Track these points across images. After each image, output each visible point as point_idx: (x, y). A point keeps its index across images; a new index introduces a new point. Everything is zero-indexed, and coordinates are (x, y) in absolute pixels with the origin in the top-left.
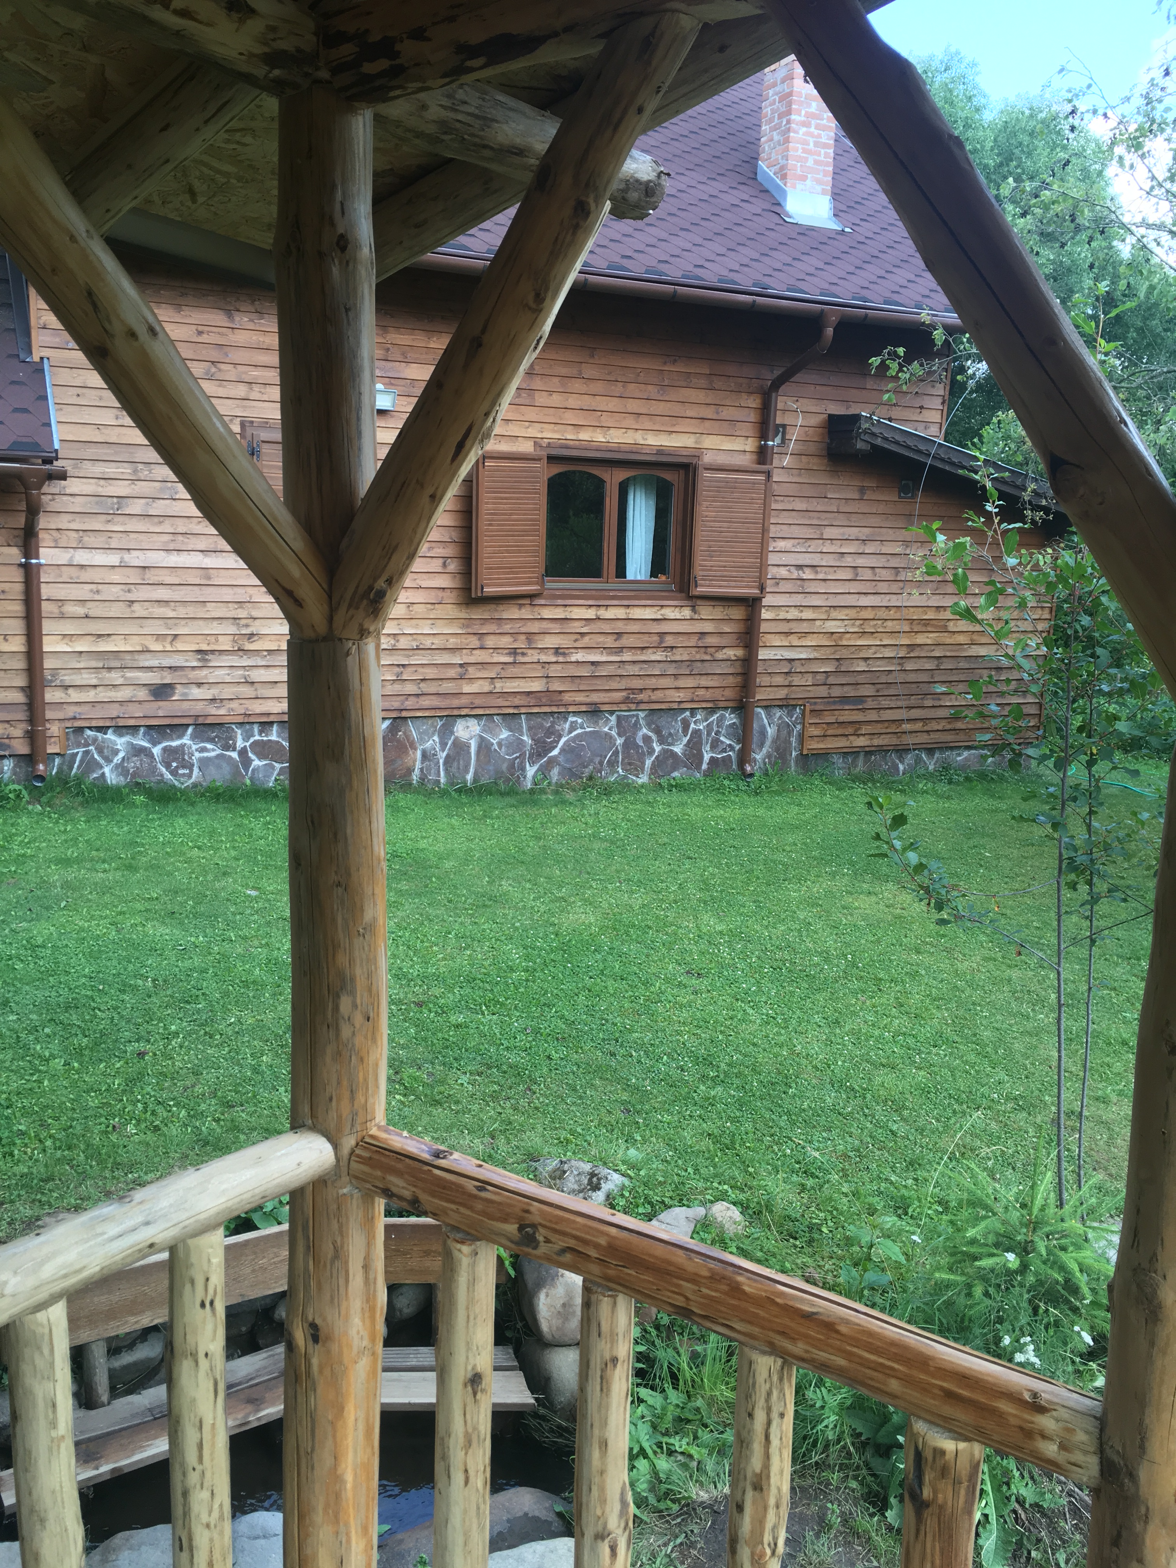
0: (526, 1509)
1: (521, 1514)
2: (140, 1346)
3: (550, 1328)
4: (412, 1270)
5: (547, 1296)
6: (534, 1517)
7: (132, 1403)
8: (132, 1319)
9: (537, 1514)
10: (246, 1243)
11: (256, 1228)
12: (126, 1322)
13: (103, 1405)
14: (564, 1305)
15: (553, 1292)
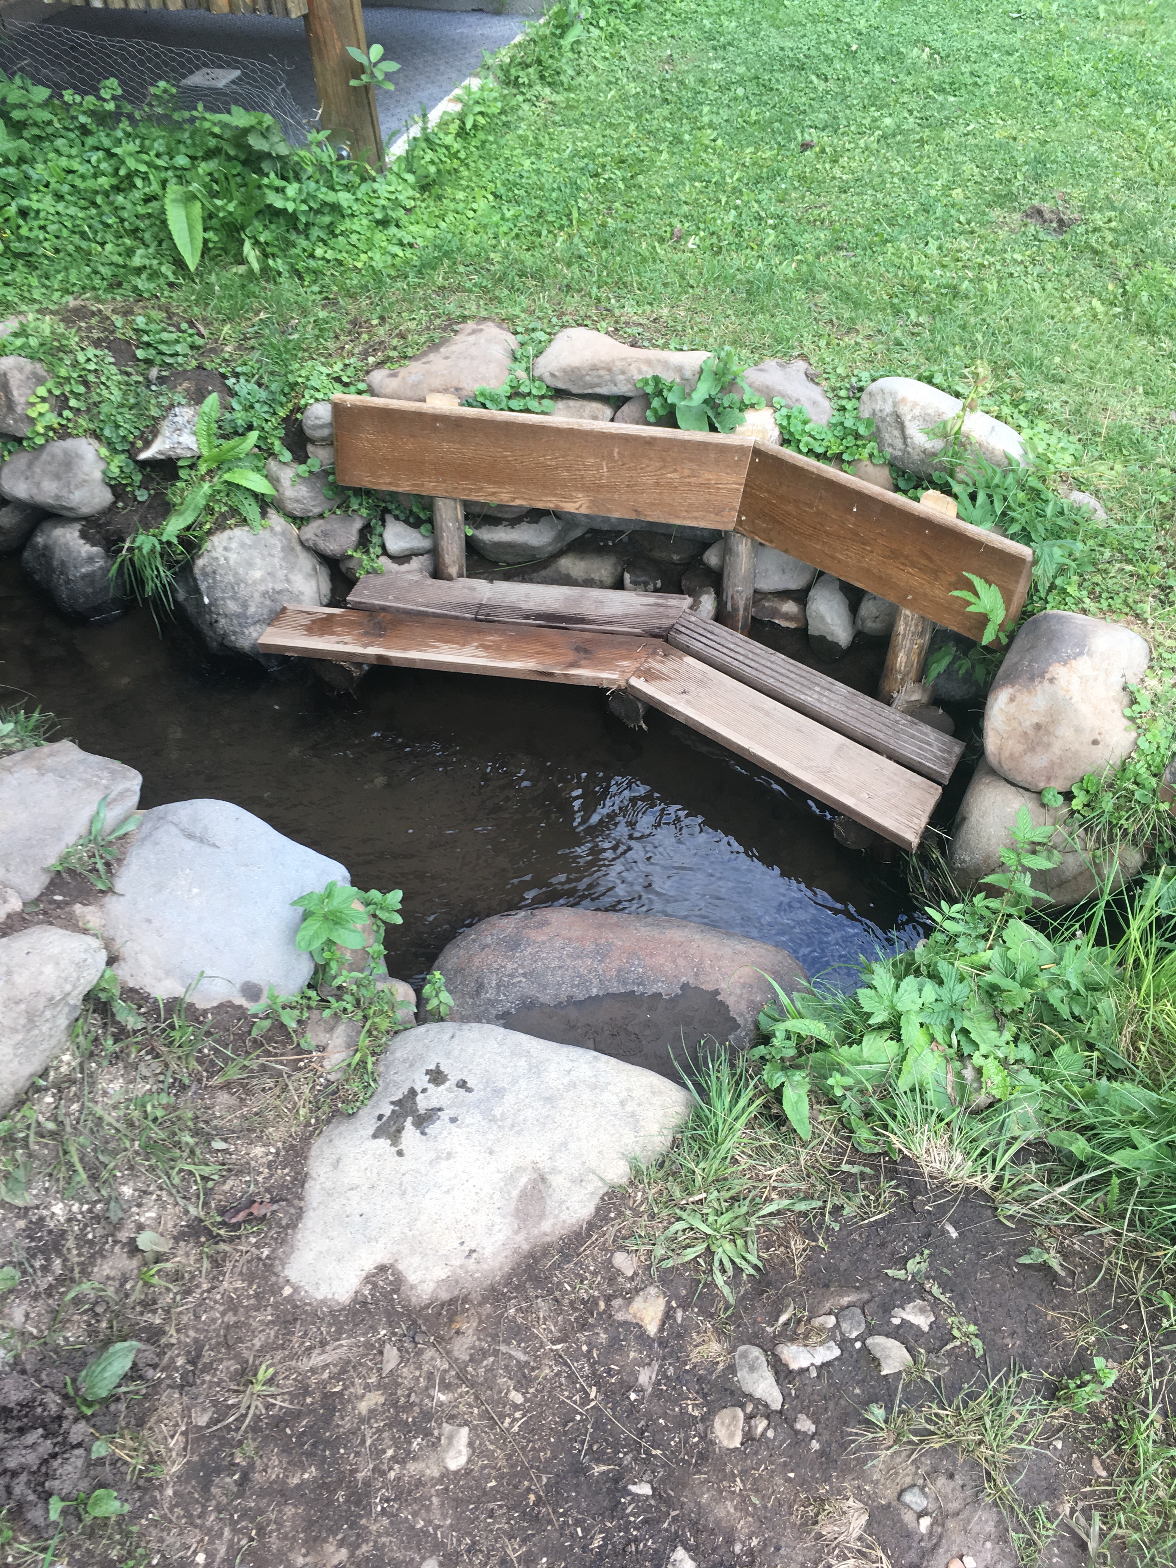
0: (723, 985)
1: (710, 987)
2: (524, 526)
3: (1000, 748)
4: (868, 570)
5: (1012, 700)
6: (722, 1003)
7: (473, 589)
8: (491, 489)
9: (730, 1001)
10: (651, 442)
11: (675, 425)
12: (481, 489)
13: (450, 578)
14: (1038, 727)
15: (1024, 697)
